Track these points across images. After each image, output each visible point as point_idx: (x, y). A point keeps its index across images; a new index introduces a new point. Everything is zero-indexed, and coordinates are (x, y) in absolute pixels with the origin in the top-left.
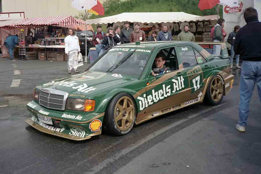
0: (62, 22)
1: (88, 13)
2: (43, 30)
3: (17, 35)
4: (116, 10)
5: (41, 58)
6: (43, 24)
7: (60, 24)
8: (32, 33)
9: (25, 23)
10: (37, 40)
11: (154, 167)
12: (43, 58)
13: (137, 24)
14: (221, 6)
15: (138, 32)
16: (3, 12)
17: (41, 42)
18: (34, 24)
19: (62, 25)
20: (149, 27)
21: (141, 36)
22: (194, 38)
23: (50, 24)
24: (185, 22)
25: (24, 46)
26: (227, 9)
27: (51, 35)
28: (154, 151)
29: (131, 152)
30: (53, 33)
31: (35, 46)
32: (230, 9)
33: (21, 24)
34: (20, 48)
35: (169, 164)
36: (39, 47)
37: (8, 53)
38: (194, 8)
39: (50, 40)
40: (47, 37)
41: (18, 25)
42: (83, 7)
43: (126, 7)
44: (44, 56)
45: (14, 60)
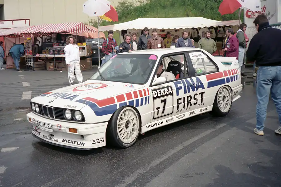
0: (73, 29)
1: (101, 19)
2: (51, 39)
3: (23, 44)
4: (129, 16)
5: (50, 68)
6: (52, 32)
7: (70, 31)
8: (38, 42)
9: (32, 31)
10: (45, 49)
11: (187, 177)
12: (52, 68)
13: (156, 31)
14: (243, 10)
15: (156, 39)
16: (5, 20)
17: (49, 52)
18: (42, 32)
19: (73, 32)
20: (165, 33)
21: (160, 43)
22: (215, 44)
23: (60, 31)
24: (205, 27)
25: (31, 56)
26: (249, 14)
27: (60, 43)
28: (185, 162)
29: (162, 163)
30: (63, 41)
31: (43, 55)
32: (252, 13)
33: (27, 32)
34: (27, 58)
35: (203, 174)
36: (47, 57)
37: (13, 64)
38: (212, 13)
39: (59, 49)
40: (56, 46)
41: (24, 33)
42: (95, 13)
43: (139, 12)
44: (53, 66)
45: (21, 71)
